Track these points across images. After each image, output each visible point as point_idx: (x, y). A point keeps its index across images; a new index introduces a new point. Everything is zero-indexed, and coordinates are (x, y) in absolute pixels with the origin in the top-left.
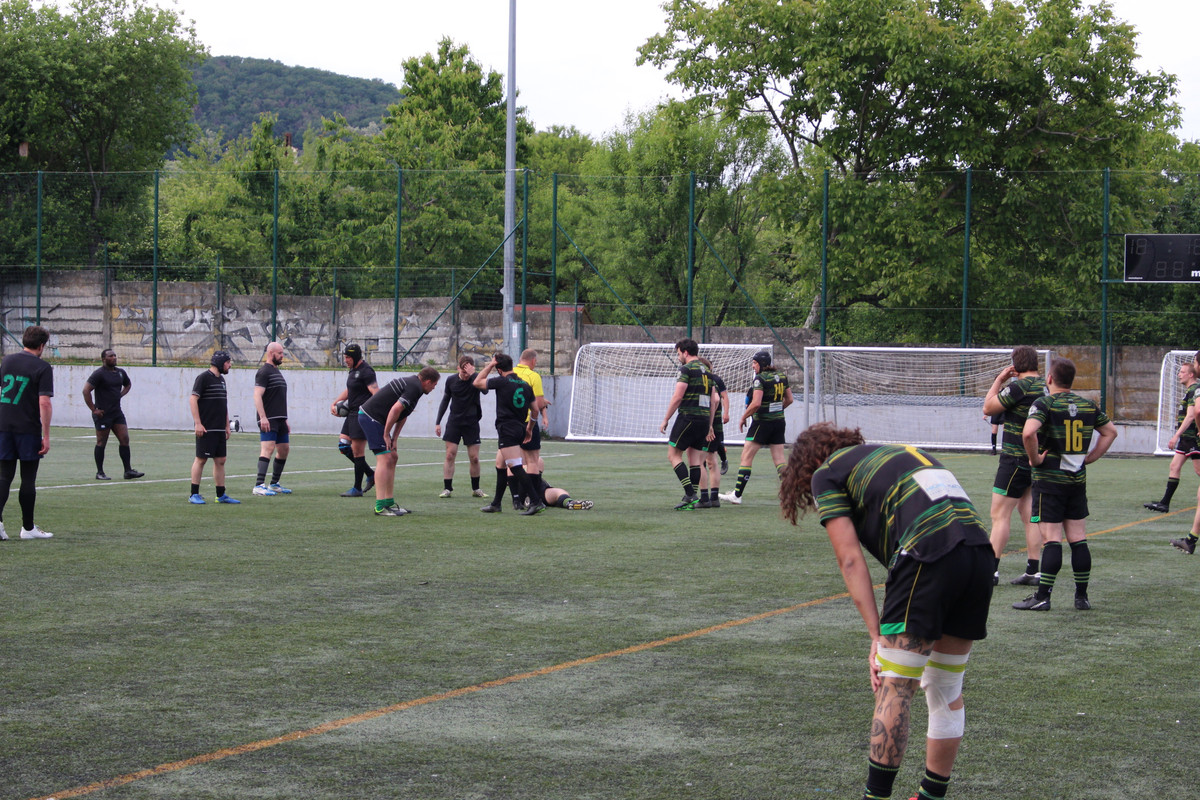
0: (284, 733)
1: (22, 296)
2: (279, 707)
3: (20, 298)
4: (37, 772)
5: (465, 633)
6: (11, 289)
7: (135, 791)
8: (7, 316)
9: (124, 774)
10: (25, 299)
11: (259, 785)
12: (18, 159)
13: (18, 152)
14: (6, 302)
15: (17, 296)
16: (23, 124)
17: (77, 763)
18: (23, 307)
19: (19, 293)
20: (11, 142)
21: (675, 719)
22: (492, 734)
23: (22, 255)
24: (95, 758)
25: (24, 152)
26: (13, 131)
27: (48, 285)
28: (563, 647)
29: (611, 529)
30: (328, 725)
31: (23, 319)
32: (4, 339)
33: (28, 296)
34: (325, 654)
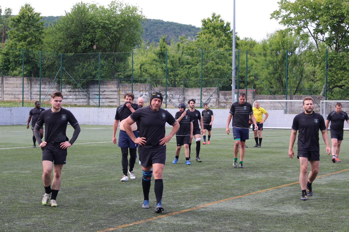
0: (190, 208)
1: (95, 88)
2: (187, 201)
3: (94, 89)
4: (125, 217)
5: (234, 181)
6: (91, 86)
7: (153, 223)
8: (90, 94)
9: (149, 218)
10: (95, 89)
11: (187, 221)
12: (93, 49)
13: (93, 47)
14: (90, 90)
15: (93, 88)
16: (94, 39)
17: (136, 215)
18: (95, 91)
19: (94, 87)
20: (91, 44)
21: (299, 205)
22: (249, 209)
23: (94, 76)
24: (140, 214)
25: (95, 47)
26: (92, 41)
27: (102, 85)
28: (263, 185)
29: (269, 153)
30: (202, 206)
31: (95, 95)
32: (90, 100)
33: (96, 88)
34: (196, 187)
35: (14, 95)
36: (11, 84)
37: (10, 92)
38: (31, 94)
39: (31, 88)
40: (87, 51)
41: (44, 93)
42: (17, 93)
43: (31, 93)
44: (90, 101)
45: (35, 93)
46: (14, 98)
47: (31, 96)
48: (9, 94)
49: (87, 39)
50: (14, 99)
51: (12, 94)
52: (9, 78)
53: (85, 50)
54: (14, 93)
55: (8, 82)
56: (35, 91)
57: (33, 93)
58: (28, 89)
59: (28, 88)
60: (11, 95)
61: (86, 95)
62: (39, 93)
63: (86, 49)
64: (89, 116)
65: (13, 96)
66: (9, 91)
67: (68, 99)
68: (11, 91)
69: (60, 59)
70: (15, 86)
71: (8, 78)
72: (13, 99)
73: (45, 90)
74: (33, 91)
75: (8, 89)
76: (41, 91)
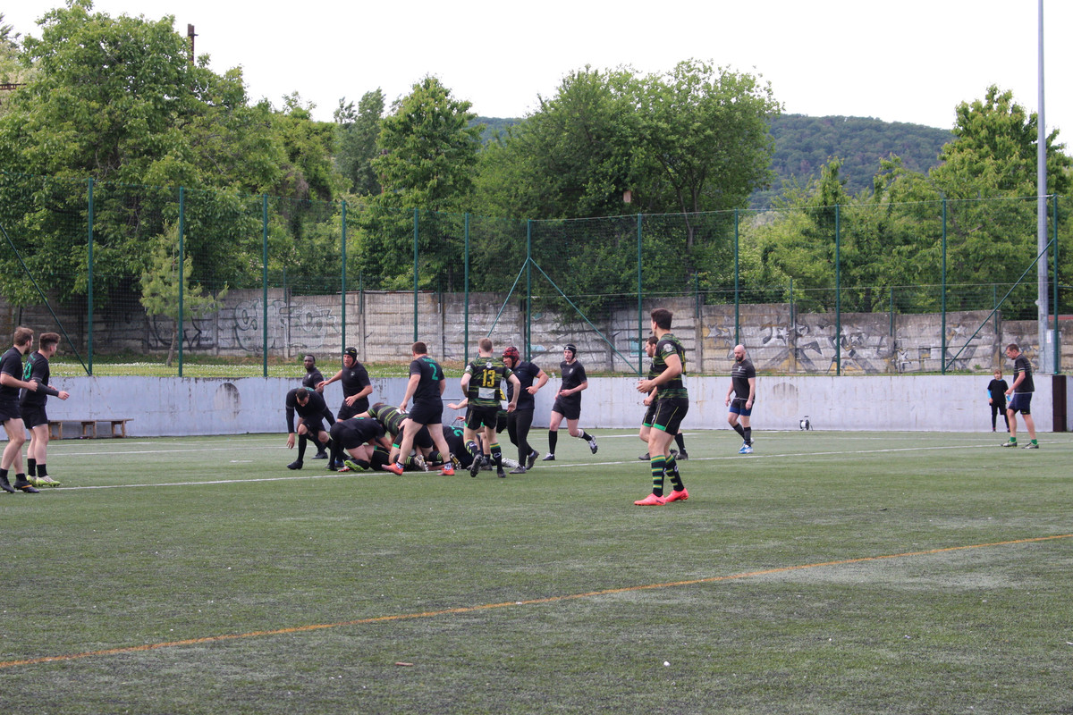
0: (707, 578)
1: (628, 320)
2: (714, 566)
3: (626, 322)
4: (519, 592)
6: (618, 315)
7: (580, 601)
8: (616, 337)
9: (578, 594)
11: (669, 599)
12: (622, 205)
13: (622, 199)
14: (615, 326)
15: (623, 321)
16: (626, 175)
17: (549, 589)
18: (629, 330)
19: (626, 317)
20: (616, 191)
21: (1010, 573)
22: (862, 579)
23: (627, 285)
24: (563, 587)
25: (627, 199)
26: (618, 182)
28: (962, 540)
31: (629, 340)
32: (614, 357)
33: (631, 320)
34: (771, 543)
35: (396, 344)
36: (387, 313)
37: (383, 338)
38: (444, 342)
39: (444, 323)
40: (604, 211)
42: (405, 339)
43: (444, 338)
44: (616, 360)
45: (454, 338)
46: (396, 355)
47: (444, 349)
48: (382, 344)
49: (605, 176)
50: (396, 359)
51: (390, 344)
52: (381, 296)
53: (598, 208)
54: (396, 339)
55: (379, 308)
56: (455, 334)
57: (450, 338)
58: (435, 326)
59: (435, 323)
60: (385, 346)
61: (603, 342)
62: (463, 338)
63: (602, 203)
64: (612, 404)
65: (393, 350)
66: (381, 335)
67: (551, 353)
68: (386, 335)
69: (526, 235)
70: (397, 318)
71: (377, 296)
72: (392, 358)
73: (484, 330)
74: (450, 333)
75: (377, 329)
76: (473, 333)
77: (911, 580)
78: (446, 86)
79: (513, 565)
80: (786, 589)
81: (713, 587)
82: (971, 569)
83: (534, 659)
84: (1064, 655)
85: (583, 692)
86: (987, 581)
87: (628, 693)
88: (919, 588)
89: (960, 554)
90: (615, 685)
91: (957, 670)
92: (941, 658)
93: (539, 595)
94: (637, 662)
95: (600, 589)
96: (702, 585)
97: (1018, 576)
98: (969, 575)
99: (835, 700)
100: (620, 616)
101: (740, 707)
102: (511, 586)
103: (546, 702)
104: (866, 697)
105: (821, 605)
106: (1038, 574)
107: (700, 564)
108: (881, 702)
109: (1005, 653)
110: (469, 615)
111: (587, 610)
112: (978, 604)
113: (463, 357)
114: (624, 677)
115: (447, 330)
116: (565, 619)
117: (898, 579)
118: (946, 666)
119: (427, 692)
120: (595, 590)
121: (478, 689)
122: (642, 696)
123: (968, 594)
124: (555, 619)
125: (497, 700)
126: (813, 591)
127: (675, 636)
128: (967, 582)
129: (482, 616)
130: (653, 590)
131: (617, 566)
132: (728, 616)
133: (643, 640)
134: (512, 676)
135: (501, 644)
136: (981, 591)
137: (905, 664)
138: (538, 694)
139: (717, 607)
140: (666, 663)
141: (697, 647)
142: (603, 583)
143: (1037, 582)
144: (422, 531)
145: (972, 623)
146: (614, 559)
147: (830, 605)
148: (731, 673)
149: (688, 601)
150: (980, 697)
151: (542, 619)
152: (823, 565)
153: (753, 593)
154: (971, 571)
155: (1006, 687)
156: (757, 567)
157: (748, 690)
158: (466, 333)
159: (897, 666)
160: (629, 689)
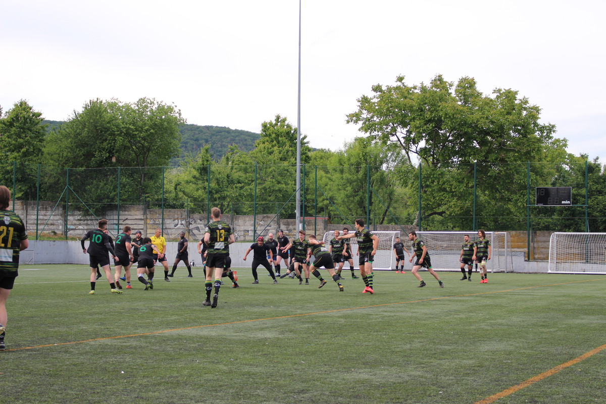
0: (144, 333)
1: (113, 215)
2: (147, 328)
4: (56, 340)
6: (109, 213)
7: (85, 344)
9: (84, 340)
11: (126, 343)
12: (111, 163)
13: (112, 160)
14: (107, 217)
15: (111, 215)
16: (113, 149)
17: (70, 338)
18: (113, 220)
20: (109, 156)
22: (213, 334)
23: (113, 199)
24: (77, 338)
25: (114, 160)
26: (110, 152)
27: (122, 211)
31: (113, 224)
33: (115, 215)
34: (174, 317)
39: (27, 215)
40: (103, 165)
41: (45, 222)
45: (32, 222)
49: (104, 149)
53: (101, 164)
56: (32, 220)
57: (29, 222)
62: (36, 221)
63: (102, 162)
69: (66, 175)
73: (46, 218)
74: (30, 219)
76: (41, 219)
77: (235, 334)
78: (30, 105)
79: (54, 327)
80: (179, 338)
81: (146, 337)
82: (262, 329)
83: (61, 371)
84: (300, 367)
85: (83, 386)
86: (268, 335)
87: (104, 386)
88: (239, 338)
89: (258, 323)
90: (98, 382)
91: (253, 374)
92: (246, 369)
93: (66, 341)
94: (109, 372)
95: (94, 338)
96: (142, 337)
97: (282, 332)
98: (261, 332)
99: (198, 388)
100: (103, 350)
101: (155, 392)
102: (52, 337)
103: (65, 390)
104: (212, 387)
105: (194, 345)
106: (291, 332)
107: (141, 327)
108: (219, 389)
109: (275, 367)
110: (32, 350)
111: (88, 348)
112: (264, 345)
113: (36, 231)
114: (103, 379)
115: (28, 218)
116: (77, 352)
117: (230, 334)
118: (249, 372)
119: (9, 386)
120: (92, 339)
121: (33, 385)
122: (110, 387)
123: (260, 340)
124: (72, 352)
125: (43, 389)
126: (191, 339)
127: (127, 360)
128: (260, 335)
129: (38, 351)
130: (118, 339)
131: (103, 327)
132: (152, 350)
133: (112, 361)
134: (50, 378)
135: (46, 364)
136: (266, 339)
137: (231, 372)
138: (62, 387)
139: (147, 346)
140: (123, 372)
141: (137, 365)
142: (96, 335)
143: (290, 335)
144: (12, 311)
145: (261, 353)
146: (102, 324)
147: (199, 345)
148: (152, 376)
149: (134, 344)
150: (263, 386)
151: (66, 352)
152: (196, 327)
153: (164, 340)
154: (262, 330)
155: (274, 382)
156: (167, 328)
157: (159, 384)
158: (37, 219)
159: (227, 373)
160: (105, 384)
